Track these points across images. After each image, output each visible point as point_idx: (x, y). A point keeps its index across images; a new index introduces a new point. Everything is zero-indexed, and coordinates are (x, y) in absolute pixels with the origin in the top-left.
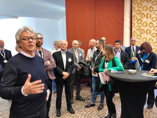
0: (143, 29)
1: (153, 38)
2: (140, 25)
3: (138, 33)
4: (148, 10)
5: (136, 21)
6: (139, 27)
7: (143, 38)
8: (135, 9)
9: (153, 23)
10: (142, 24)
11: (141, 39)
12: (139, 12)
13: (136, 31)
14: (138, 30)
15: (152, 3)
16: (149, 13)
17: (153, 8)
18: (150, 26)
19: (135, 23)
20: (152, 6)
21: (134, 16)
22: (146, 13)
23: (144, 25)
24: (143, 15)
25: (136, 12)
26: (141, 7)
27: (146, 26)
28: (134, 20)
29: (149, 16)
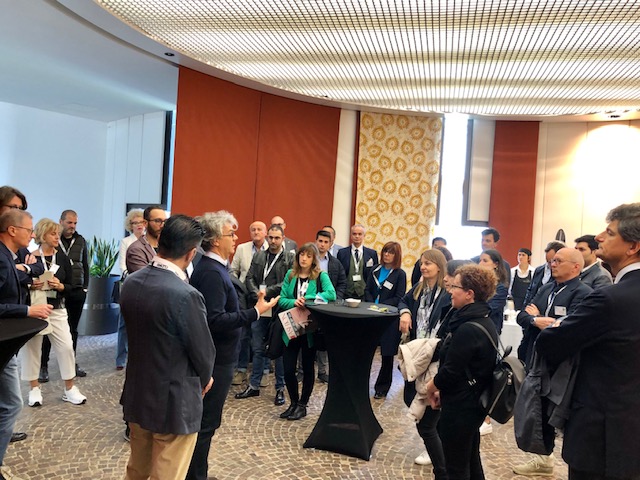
0: (384, 198)
1: (408, 227)
2: (376, 187)
3: (370, 209)
4: (400, 150)
5: (368, 174)
6: (374, 194)
7: (384, 226)
8: (365, 142)
9: (411, 185)
10: (381, 185)
11: (379, 228)
12: (377, 151)
13: (366, 202)
14: (371, 200)
15: (411, 132)
16: (402, 157)
17: (411, 145)
18: (403, 193)
19: (365, 180)
20: (411, 140)
21: (364, 160)
22: (393, 156)
23: (387, 188)
24: (385, 160)
25: (368, 150)
26: (383, 138)
27: (393, 191)
28: (364, 172)
29: (400, 165)
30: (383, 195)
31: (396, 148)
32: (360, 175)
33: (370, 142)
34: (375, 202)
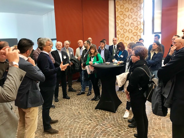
0: (126, 28)
1: (134, 37)
2: (123, 25)
3: (121, 32)
4: (129, 11)
5: (120, 21)
6: (122, 27)
7: (126, 37)
8: (118, 10)
9: (134, 23)
10: (124, 24)
11: (124, 38)
12: (122, 13)
13: (120, 30)
14: (121, 29)
15: (133, 5)
16: (131, 14)
17: (133, 9)
18: (132, 26)
19: (119, 23)
20: (133, 8)
21: (118, 16)
22: (127, 14)
23: (126, 25)
24: (125, 16)
25: (119, 13)
26: (123, 8)
27: (128, 26)
28: (118, 20)
29: (130, 17)
30: (125, 27)
31: (128, 11)
32: (117, 21)
33: (120, 10)
34: (123, 30)
